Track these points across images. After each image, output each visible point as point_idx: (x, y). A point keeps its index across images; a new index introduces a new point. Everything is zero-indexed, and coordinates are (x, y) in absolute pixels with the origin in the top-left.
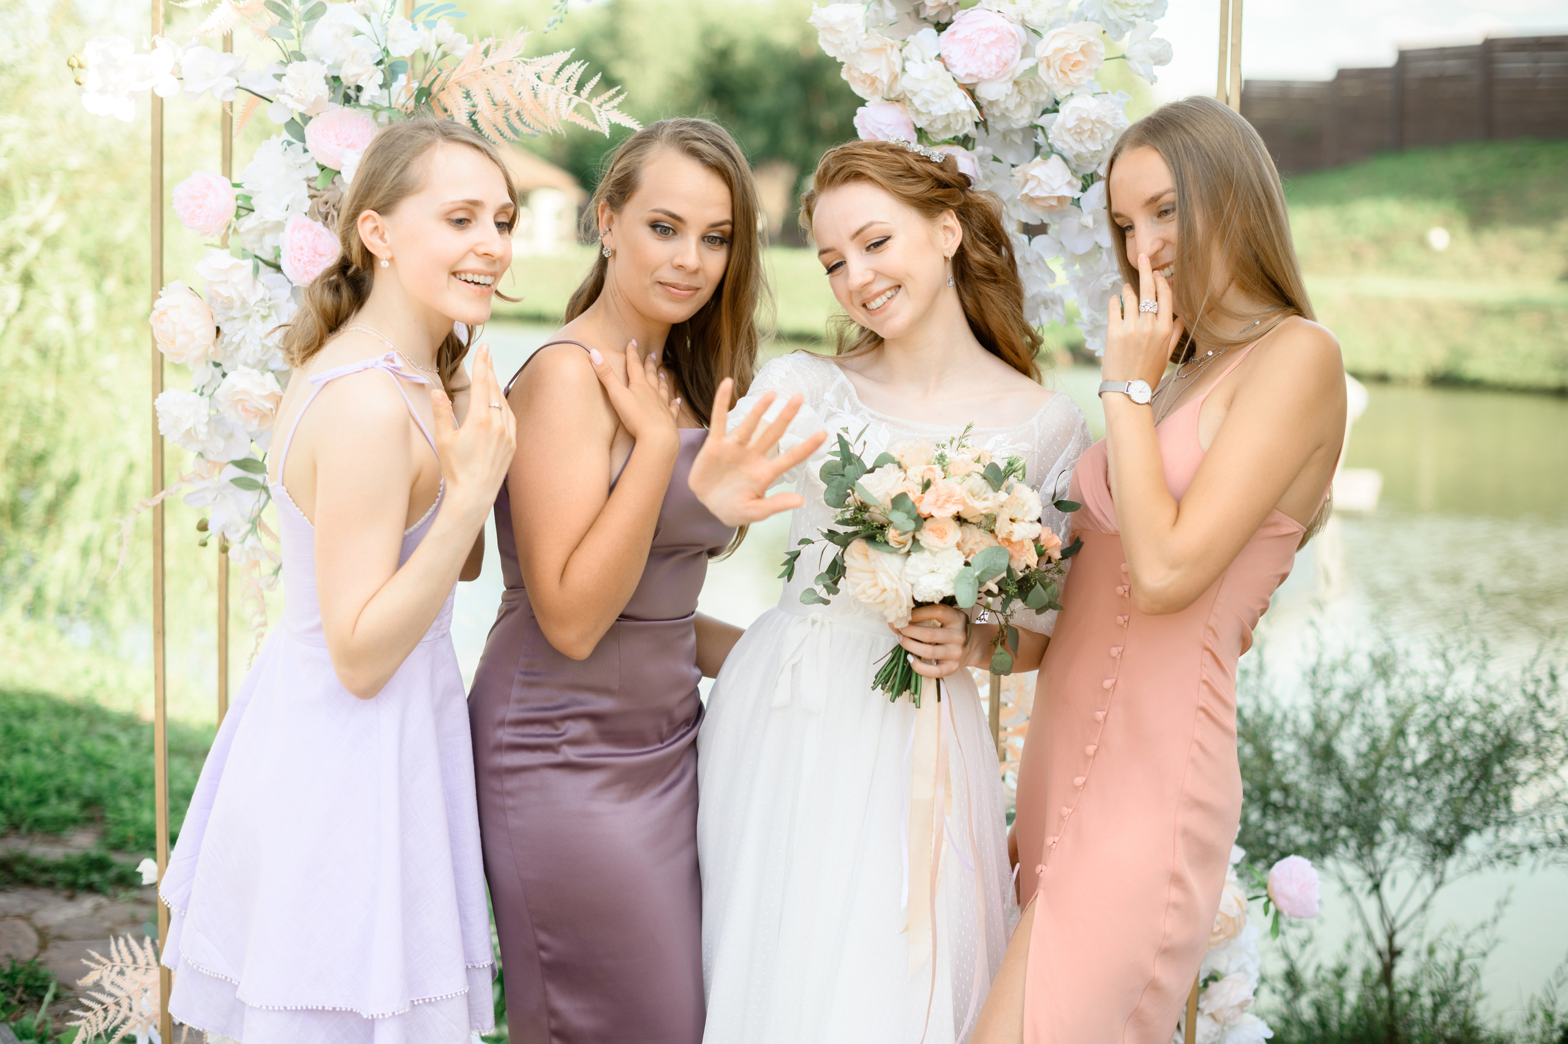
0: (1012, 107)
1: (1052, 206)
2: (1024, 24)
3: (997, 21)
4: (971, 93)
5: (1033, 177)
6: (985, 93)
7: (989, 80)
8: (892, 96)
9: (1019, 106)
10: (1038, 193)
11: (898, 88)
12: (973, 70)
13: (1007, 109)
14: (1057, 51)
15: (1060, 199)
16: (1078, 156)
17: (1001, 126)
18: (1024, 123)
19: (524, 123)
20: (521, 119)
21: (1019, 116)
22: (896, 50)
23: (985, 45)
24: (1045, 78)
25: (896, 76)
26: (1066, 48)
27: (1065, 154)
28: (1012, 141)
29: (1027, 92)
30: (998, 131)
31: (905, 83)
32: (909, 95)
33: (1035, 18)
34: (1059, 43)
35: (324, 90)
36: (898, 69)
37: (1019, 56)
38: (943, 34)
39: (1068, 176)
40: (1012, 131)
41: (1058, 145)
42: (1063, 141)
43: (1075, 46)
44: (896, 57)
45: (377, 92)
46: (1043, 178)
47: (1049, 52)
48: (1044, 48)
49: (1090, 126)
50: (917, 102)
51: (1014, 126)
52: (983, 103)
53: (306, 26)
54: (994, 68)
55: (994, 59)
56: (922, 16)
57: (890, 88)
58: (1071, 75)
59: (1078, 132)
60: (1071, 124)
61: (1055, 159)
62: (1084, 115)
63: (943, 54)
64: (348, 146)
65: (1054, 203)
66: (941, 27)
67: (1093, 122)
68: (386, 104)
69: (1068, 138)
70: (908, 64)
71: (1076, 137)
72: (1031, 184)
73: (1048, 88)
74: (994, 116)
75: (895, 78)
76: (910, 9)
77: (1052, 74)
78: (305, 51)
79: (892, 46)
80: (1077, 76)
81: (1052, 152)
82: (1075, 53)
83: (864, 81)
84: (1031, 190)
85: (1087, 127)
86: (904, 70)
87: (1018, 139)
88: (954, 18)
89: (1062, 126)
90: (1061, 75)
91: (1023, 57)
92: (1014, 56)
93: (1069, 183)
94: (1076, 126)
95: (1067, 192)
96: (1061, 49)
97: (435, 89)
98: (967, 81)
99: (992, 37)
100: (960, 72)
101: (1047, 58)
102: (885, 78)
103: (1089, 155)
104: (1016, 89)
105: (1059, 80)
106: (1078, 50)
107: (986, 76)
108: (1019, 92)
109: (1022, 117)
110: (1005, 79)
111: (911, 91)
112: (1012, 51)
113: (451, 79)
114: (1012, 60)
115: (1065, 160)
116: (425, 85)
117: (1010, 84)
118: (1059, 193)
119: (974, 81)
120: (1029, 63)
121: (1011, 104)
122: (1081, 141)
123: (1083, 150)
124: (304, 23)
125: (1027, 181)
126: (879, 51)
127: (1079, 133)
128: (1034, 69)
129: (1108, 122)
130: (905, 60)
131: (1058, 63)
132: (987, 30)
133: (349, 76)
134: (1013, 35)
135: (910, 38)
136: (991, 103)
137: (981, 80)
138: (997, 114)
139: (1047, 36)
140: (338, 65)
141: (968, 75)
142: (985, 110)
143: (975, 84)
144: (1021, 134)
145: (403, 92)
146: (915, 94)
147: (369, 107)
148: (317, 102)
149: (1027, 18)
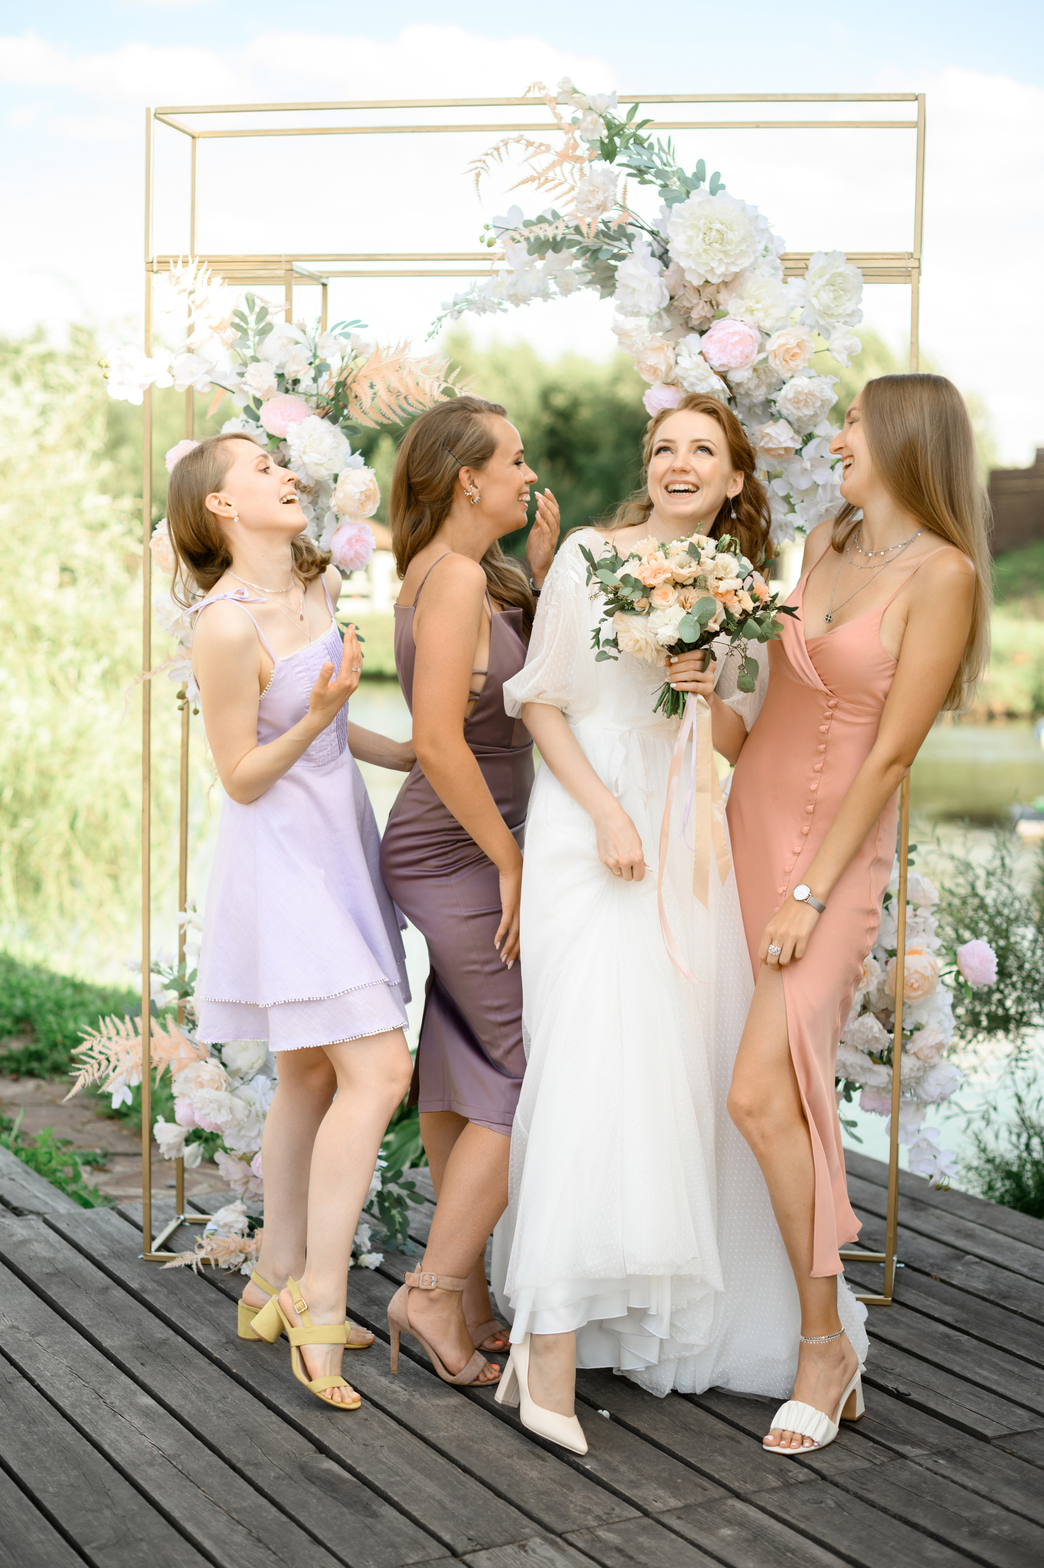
0: (752, 387)
1: (780, 455)
2: (760, 329)
3: (741, 327)
4: (724, 377)
5: (767, 434)
6: (734, 377)
7: (736, 368)
8: (669, 381)
9: (757, 386)
10: (771, 445)
11: (672, 375)
12: (724, 361)
13: (749, 389)
14: (780, 346)
15: (787, 449)
16: (799, 419)
17: (746, 401)
18: (761, 398)
19: (409, 404)
20: (407, 401)
21: (757, 393)
22: (671, 349)
23: (732, 344)
24: (773, 365)
25: (671, 368)
26: (787, 344)
27: (790, 419)
28: (755, 413)
29: (763, 377)
30: (744, 405)
31: (677, 371)
32: (680, 380)
33: (767, 325)
34: (782, 341)
35: (274, 381)
36: (672, 362)
37: (756, 351)
38: (705, 336)
39: (791, 433)
40: (755, 405)
41: (784, 412)
42: (787, 409)
43: (793, 342)
44: (670, 354)
45: (311, 382)
46: (773, 434)
47: (775, 347)
48: (772, 345)
49: (804, 397)
50: (686, 384)
51: (755, 401)
52: (733, 385)
53: (260, 340)
54: (739, 360)
55: (738, 353)
56: (690, 325)
57: (667, 375)
58: (790, 362)
59: (796, 401)
60: (791, 395)
61: (782, 422)
62: (800, 389)
63: (704, 351)
64: (290, 421)
65: (782, 452)
66: (702, 333)
67: (806, 394)
68: (314, 392)
69: (789, 406)
70: (679, 359)
71: (795, 405)
72: (766, 439)
73: (778, 374)
74: (740, 394)
75: (670, 369)
76: (682, 321)
77: (778, 362)
78: (258, 355)
79: (668, 346)
80: (795, 363)
81: (781, 417)
82: (793, 348)
83: (649, 371)
84: (766, 443)
85: (802, 398)
86: (677, 363)
87: (759, 411)
88: (711, 325)
89: (785, 398)
90: (784, 363)
91: (759, 352)
92: (753, 351)
93: (792, 438)
94: (795, 397)
95: (790, 444)
96: (784, 345)
97: (349, 381)
98: (721, 369)
99: (737, 338)
100: (716, 363)
101: (774, 351)
102: (663, 368)
103: (806, 419)
104: (755, 375)
105: (783, 366)
106: (795, 345)
107: (733, 366)
108: (758, 377)
109: (760, 395)
110: (747, 367)
111: (682, 377)
112: (751, 348)
113: (361, 374)
114: (752, 354)
115: (789, 423)
116: (342, 379)
117: (751, 371)
118: (785, 445)
119: (726, 369)
120: (762, 356)
121: (752, 385)
122: (799, 408)
123: (801, 414)
124: (257, 338)
125: (763, 437)
126: (660, 349)
127: (798, 403)
128: (765, 360)
129: (817, 394)
130: (677, 355)
131: (781, 354)
132: (734, 334)
133: (291, 372)
134: (751, 337)
135: (681, 340)
136: (739, 385)
137: (730, 369)
138: (743, 392)
139: (774, 336)
140: (282, 366)
141: (721, 365)
142: (734, 390)
143: (726, 372)
144: (761, 408)
145: (326, 385)
146: (684, 379)
147: (305, 394)
148: (269, 390)
149: (762, 324)
